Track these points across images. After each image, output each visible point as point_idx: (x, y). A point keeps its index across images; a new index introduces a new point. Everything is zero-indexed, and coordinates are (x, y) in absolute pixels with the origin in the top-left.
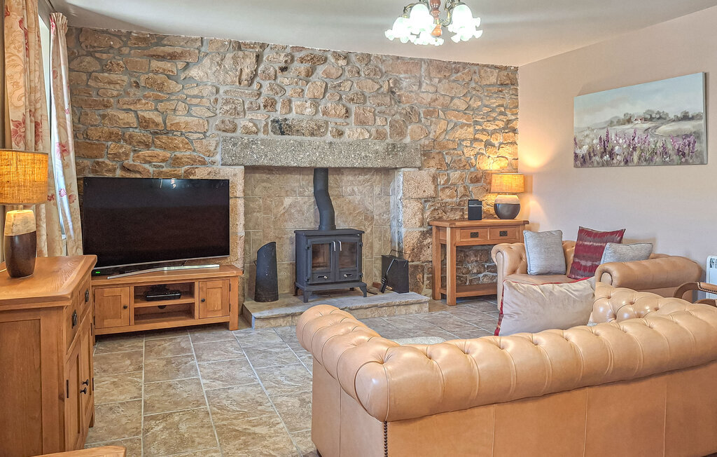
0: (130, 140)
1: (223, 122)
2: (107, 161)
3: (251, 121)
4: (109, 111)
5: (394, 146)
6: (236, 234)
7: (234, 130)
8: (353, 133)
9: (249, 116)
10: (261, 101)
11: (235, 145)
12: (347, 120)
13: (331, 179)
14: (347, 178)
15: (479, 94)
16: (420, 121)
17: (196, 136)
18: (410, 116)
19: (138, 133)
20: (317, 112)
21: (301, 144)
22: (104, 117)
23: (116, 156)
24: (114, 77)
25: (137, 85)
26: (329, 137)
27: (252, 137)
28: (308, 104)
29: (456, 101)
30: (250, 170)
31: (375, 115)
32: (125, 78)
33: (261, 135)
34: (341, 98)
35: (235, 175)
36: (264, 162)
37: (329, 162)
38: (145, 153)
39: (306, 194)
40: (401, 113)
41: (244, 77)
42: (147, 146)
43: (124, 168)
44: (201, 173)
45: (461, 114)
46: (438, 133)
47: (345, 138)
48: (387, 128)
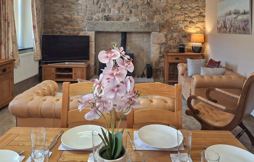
0: (61, 23)
1: (88, 17)
2: (55, 30)
3: (97, 16)
4: (56, 15)
5: (149, 24)
6: (92, 53)
7: (92, 19)
8: (133, 19)
9: (96, 15)
10: (100, 10)
11: (91, 24)
12: (131, 15)
13: (128, 36)
14: (134, 36)
15: (187, 2)
16: (160, 14)
17: (80, 22)
18: (155, 12)
19: (64, 21)
20: (119, 12)
21: (113, 24)
22: (54, 16)
23: (58, 28)
24: (57, 4)
25: (63, 7)
26: (124, 21)
27: (97, 22)
28: (116, 10)
29: (176, 6)
30: (97, 33)
31: (141, 12)
32: (60, 5)
33: (100, 21)
34: (128, 7)
35: (92, 34)
36: (101, 30)
37: (124, 30)
38: (66, 27)
39: (119, 41)
40: (152, 11)
41: (95, 2)
42: (66, 25)
43: (61, 32)
44: (82, 34)
45: (178, 10)
46: (168, 18)
47: (130, 21)
48: (146, 17)
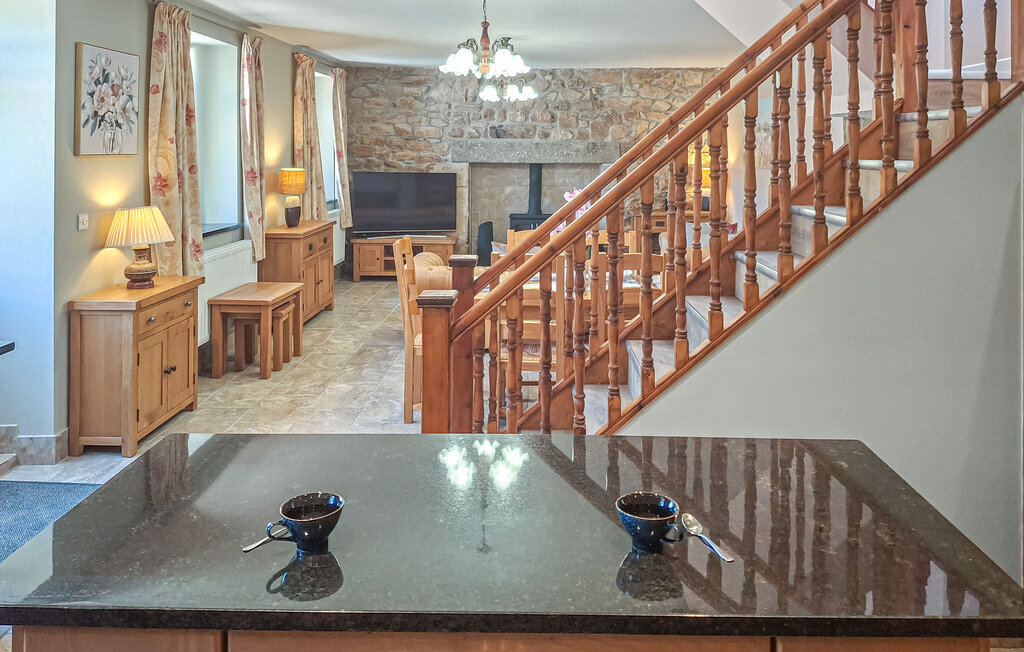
0: (390, 145)
1: (454, 130)
2: (376, 160)
3: (474, 128)
4: (376, 125)
5: (594, 145)
6: (462, 214)
7: (462, 136)
8: (558, 134)
9: (473, 125)
10: (482, 113)
11: (461, 147)
12: (553, 124)
13: (545, 172)
14: (559, 171)
15: (682, 95)
16: (621, 122)
17: (434, 141)
18: (609, 119)
19: (396, 140)
20: (526, 119)
21: (512, 145)
22: (373, 128)
23: (381, 155)
24: (380, 100)
25: (395, 105)
26: (536, 139)
27: (474, 141)
28: (519, 113)
29: (657, 103)
30: (474, 165)
31: (577, 118)
32: (386, 101)
33: (482, 139)
34: (547, 107)
35: (462, 170)
36: (484, 159)
37: (537, 159)
38: (400, 153)
39: (524, 184)
40: (602, 116)
41: (469, 94)
42: (401, 148)
43: (387, 165)
44: (438, 169)
45: (663, 114)
46: (639, 132)
47: (551, 139)
48: (589, 129)
